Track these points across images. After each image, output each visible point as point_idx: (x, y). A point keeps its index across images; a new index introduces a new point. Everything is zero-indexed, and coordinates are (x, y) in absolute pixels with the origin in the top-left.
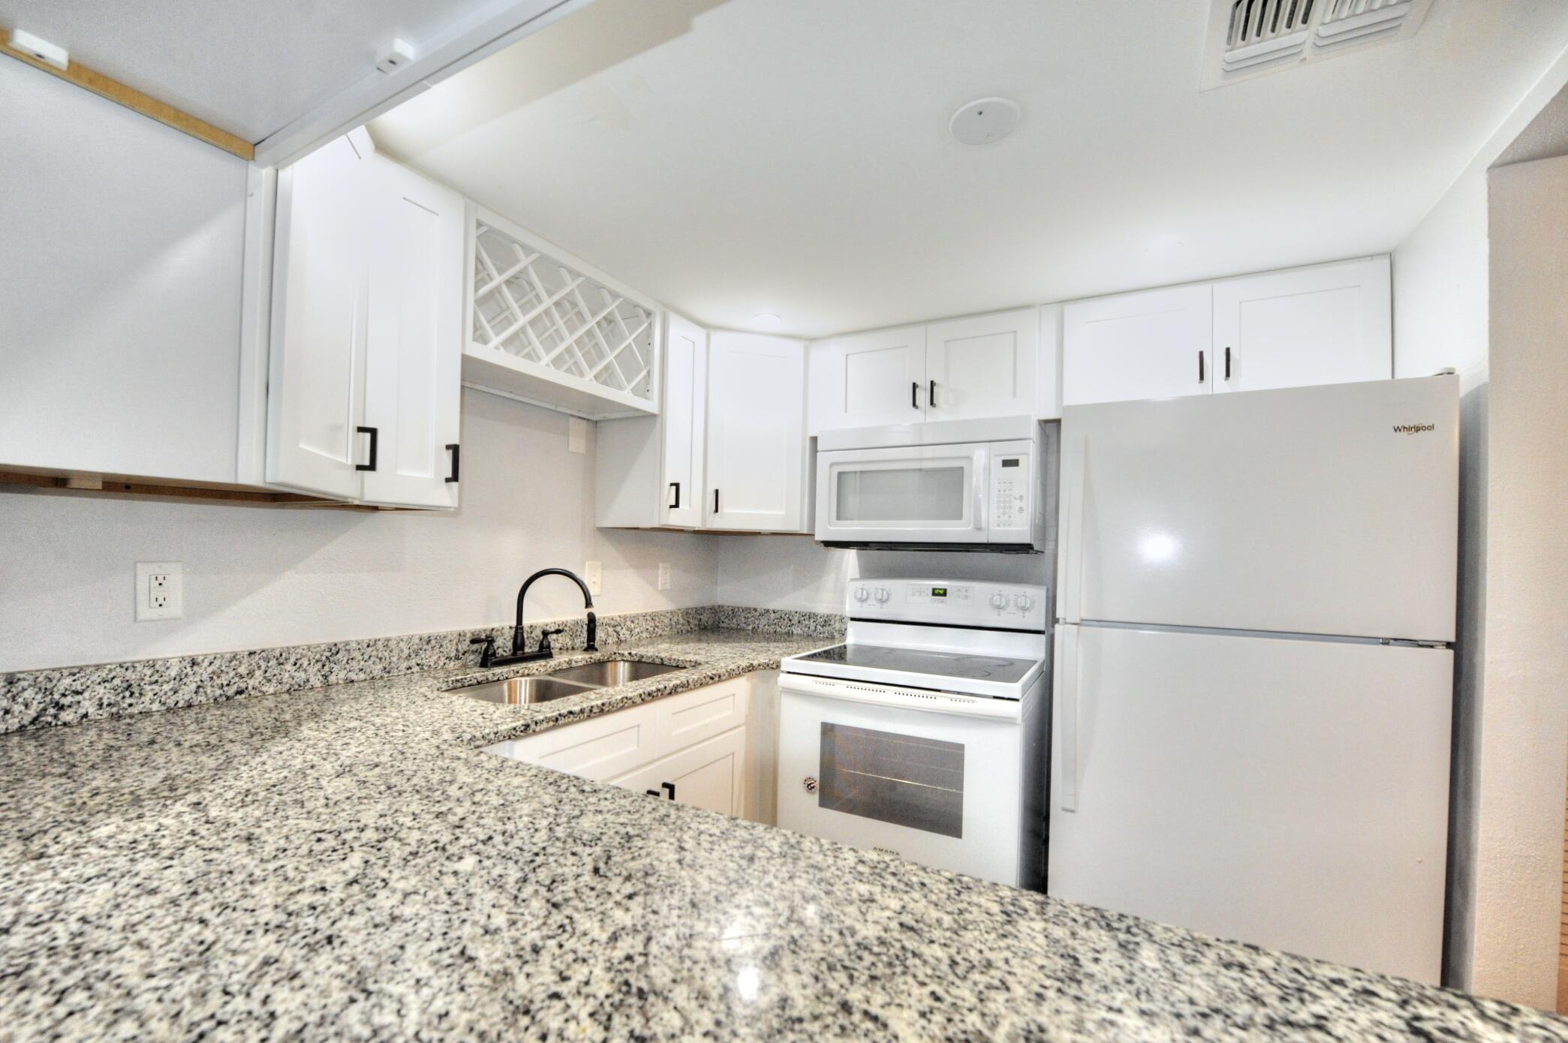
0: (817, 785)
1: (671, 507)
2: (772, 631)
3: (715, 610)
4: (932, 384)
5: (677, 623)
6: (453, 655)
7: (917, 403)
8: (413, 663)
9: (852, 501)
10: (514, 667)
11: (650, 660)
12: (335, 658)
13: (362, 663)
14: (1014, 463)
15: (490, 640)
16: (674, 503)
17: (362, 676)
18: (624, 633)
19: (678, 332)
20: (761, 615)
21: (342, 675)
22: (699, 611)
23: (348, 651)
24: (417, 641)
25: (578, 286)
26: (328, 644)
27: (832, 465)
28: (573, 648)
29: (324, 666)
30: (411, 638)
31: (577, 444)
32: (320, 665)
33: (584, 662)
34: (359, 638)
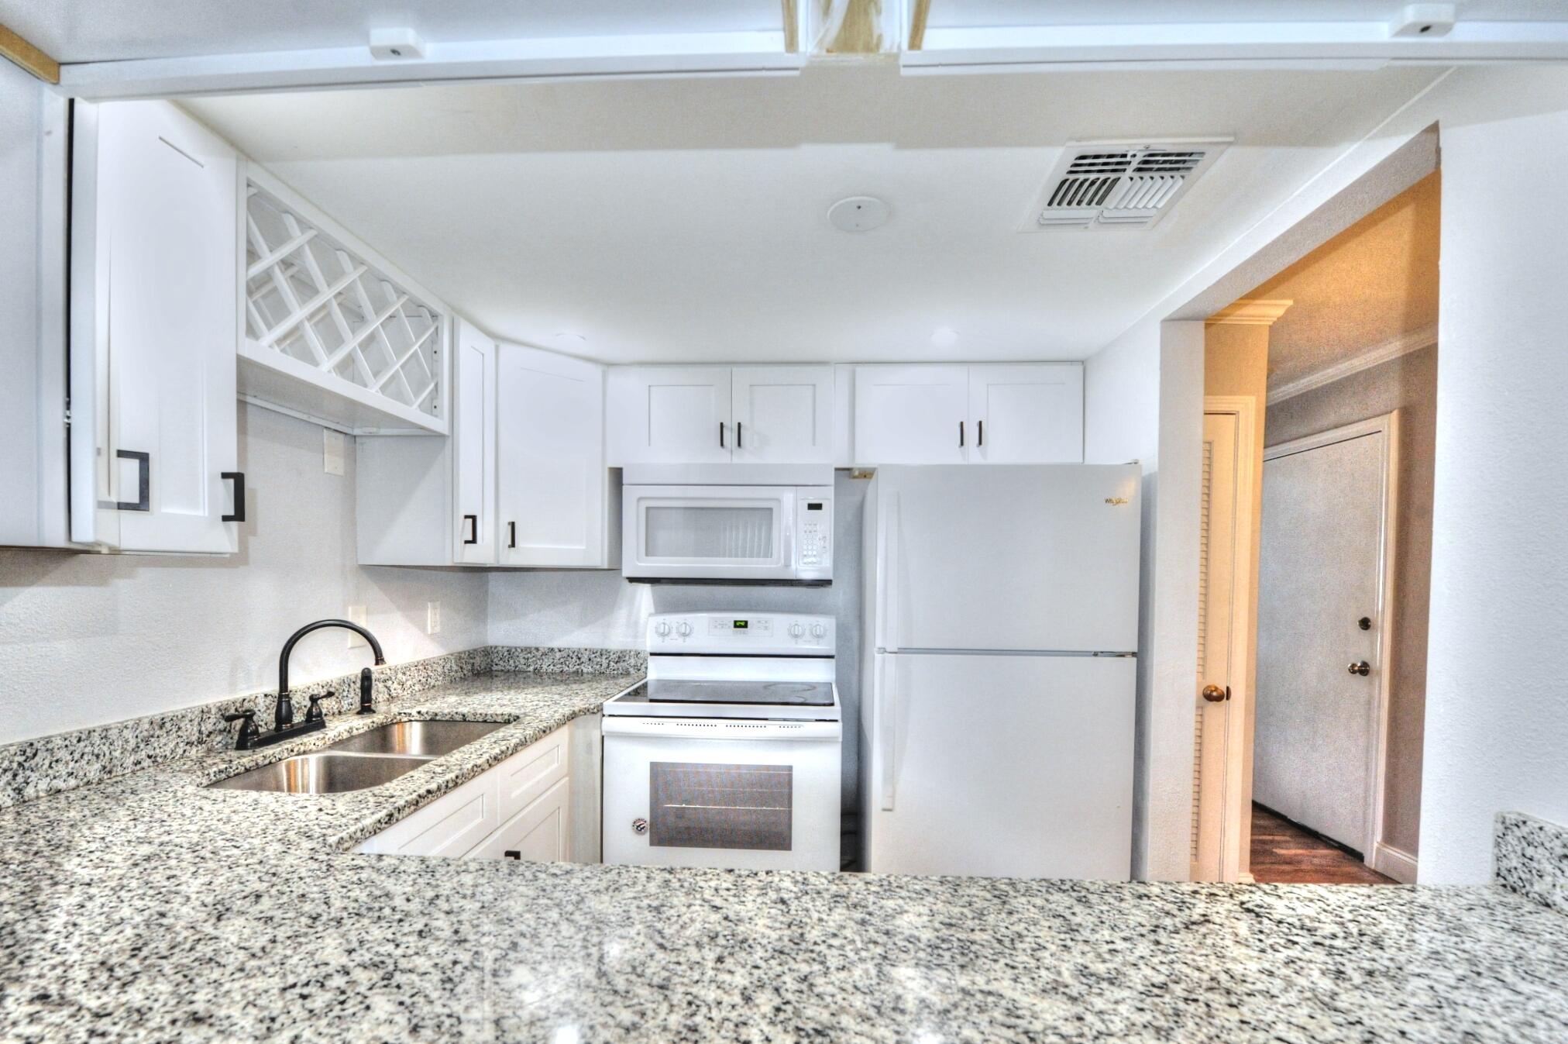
0: (647, 825)
1: (467, 542)
2: (558, 671)
3: (487, 652)
4: (739, 424)
5: (450, 670)
6: (194, 738)
7: (725, 443)
8: (143, 754)
9: (662, 537)
10: (287, 745)
11: (447, 718)
12: (33, 763)
13: (72, 764)
14: (818, 507)
15: (248, 716)
16: (470, 538)
17: (72, 782)
18: (395, 687)
19: (470, 342)
20: (544, 654)
21: (43, 785)
22: (472, 654)
23: (51, 751)
24: (147, 726)
25: (361, 277)
26: (20, 744)
27: (640, 499)
28: (340, 713)
29: (15, 776)
30: (138, 722)
31: (334, 464)
32: (9, 775)
33: (366, 728)
34: (63, 730)
